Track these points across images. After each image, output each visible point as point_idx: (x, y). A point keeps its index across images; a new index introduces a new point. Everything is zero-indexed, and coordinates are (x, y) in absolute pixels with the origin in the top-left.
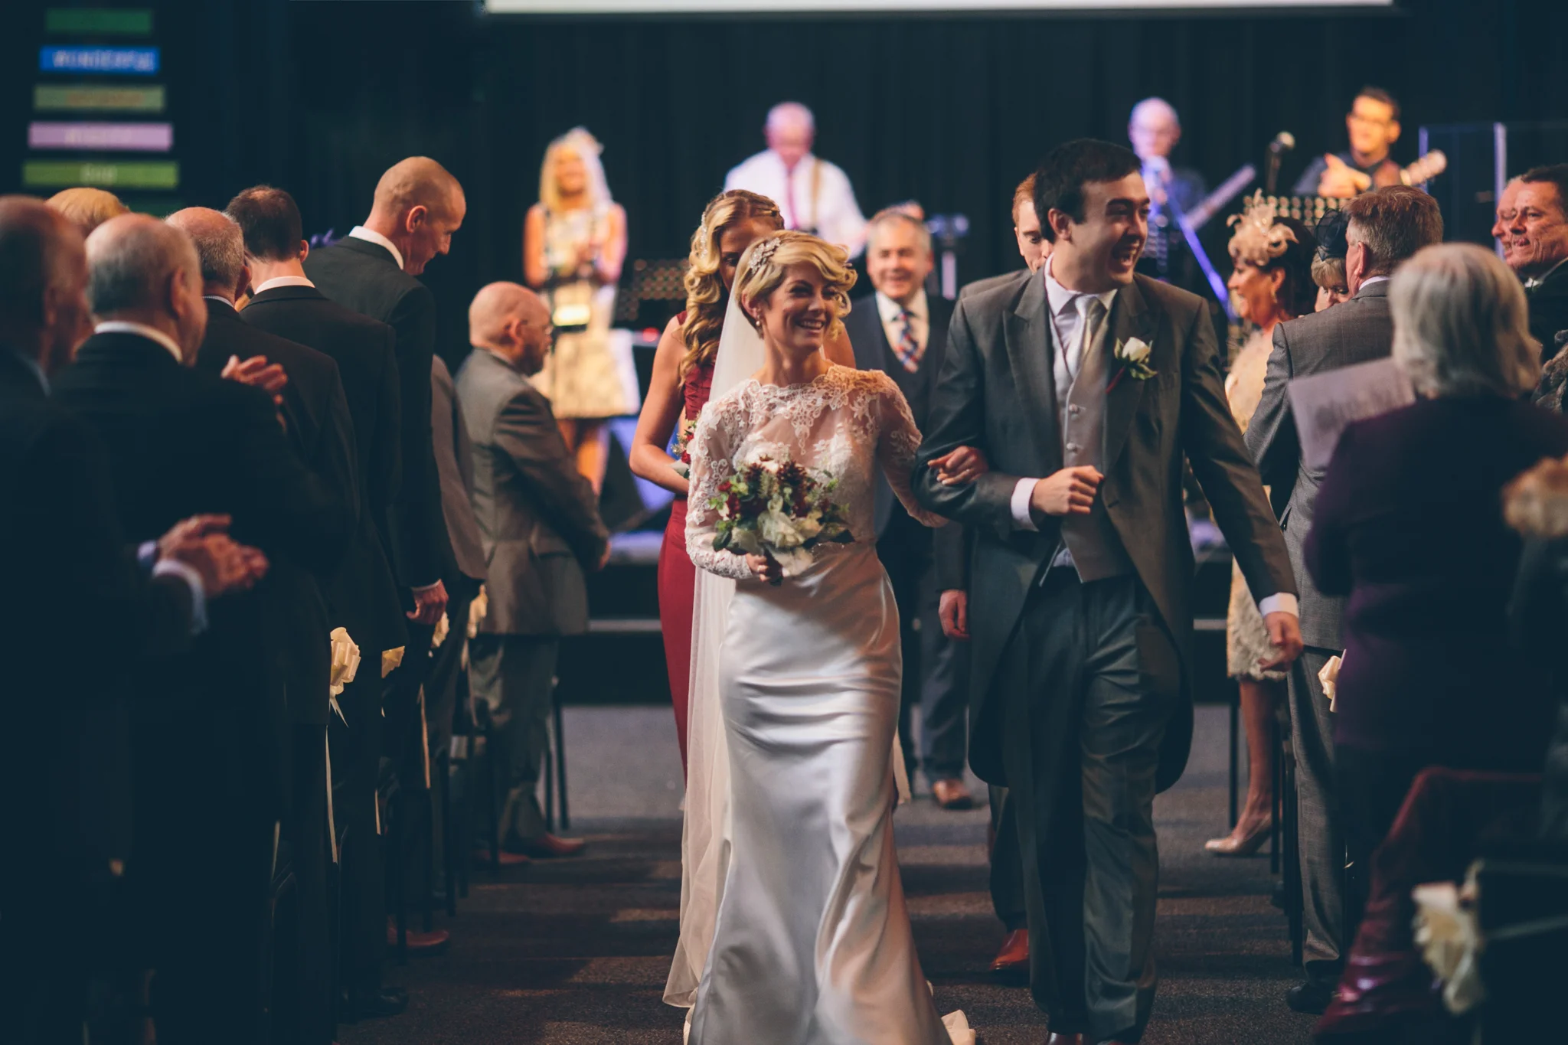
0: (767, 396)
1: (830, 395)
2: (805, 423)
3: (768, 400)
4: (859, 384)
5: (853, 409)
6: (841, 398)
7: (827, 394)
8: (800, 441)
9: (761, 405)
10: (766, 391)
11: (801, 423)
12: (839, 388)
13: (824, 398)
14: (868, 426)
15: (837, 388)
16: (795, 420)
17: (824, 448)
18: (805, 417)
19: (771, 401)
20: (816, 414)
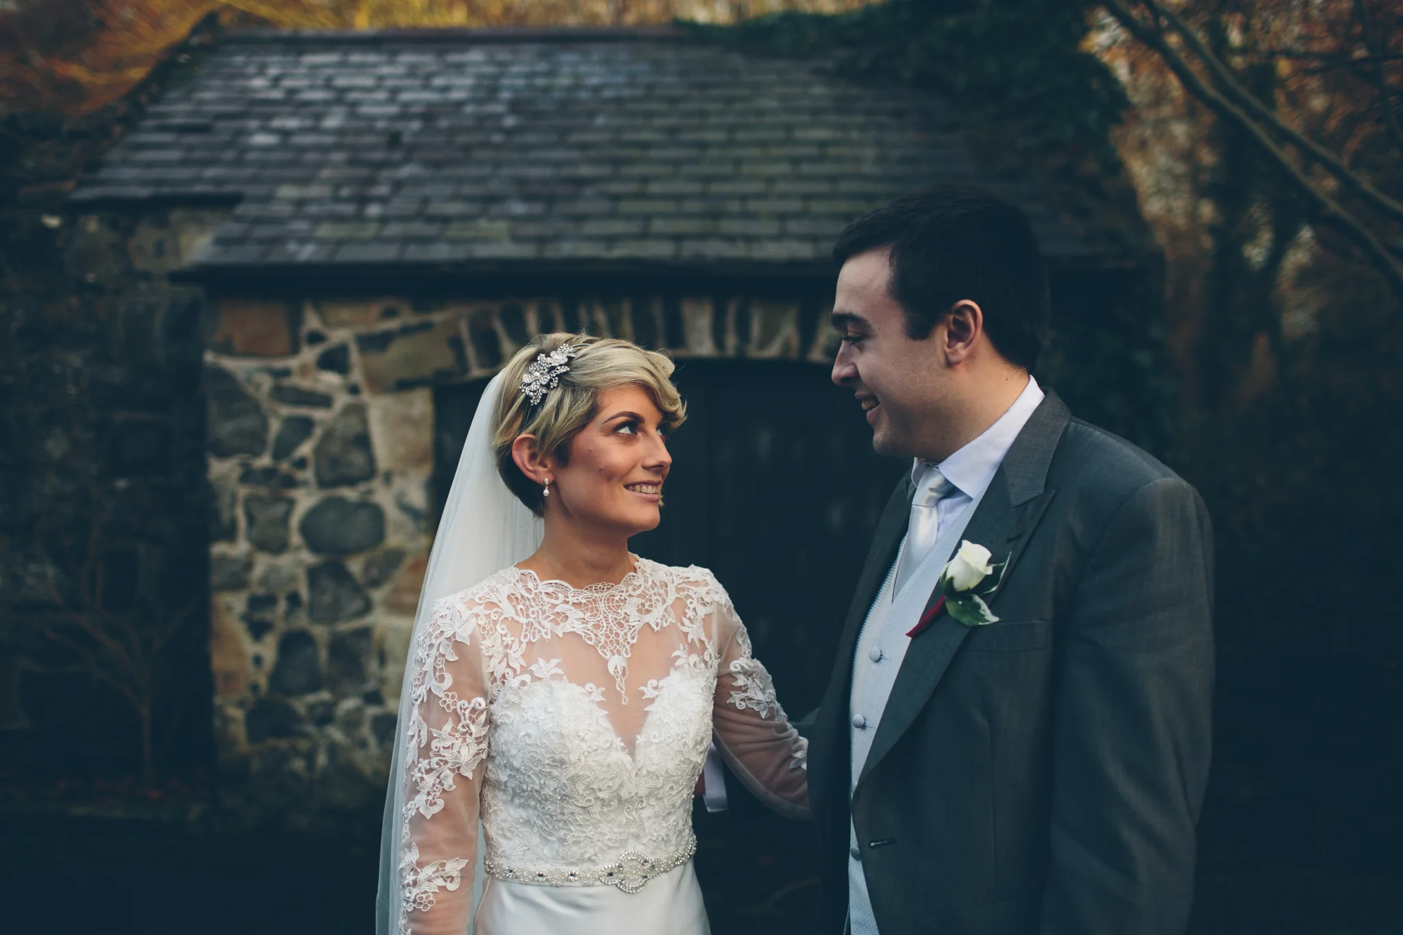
0: (553, 601)
1: (647, 607)
2: (619, 653)
3: (555, 606)
4: (683, 589)
5: (685, 629)
6: (666, 610)
7: (643, 605)
8: (618, 680)
9: (544, 612)
10: (550, 590)
11: (613, 654)
12: (658, 597)
13: (639, 611)
14: (707, 658)
15: (654, 598)
16: (603, 647)
17: (655, 693)
18: (618, 642)
19: (557, 609)
20: (633, 638)
